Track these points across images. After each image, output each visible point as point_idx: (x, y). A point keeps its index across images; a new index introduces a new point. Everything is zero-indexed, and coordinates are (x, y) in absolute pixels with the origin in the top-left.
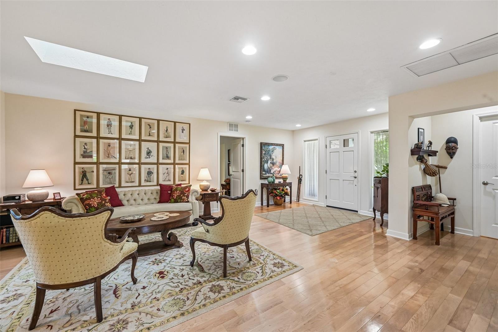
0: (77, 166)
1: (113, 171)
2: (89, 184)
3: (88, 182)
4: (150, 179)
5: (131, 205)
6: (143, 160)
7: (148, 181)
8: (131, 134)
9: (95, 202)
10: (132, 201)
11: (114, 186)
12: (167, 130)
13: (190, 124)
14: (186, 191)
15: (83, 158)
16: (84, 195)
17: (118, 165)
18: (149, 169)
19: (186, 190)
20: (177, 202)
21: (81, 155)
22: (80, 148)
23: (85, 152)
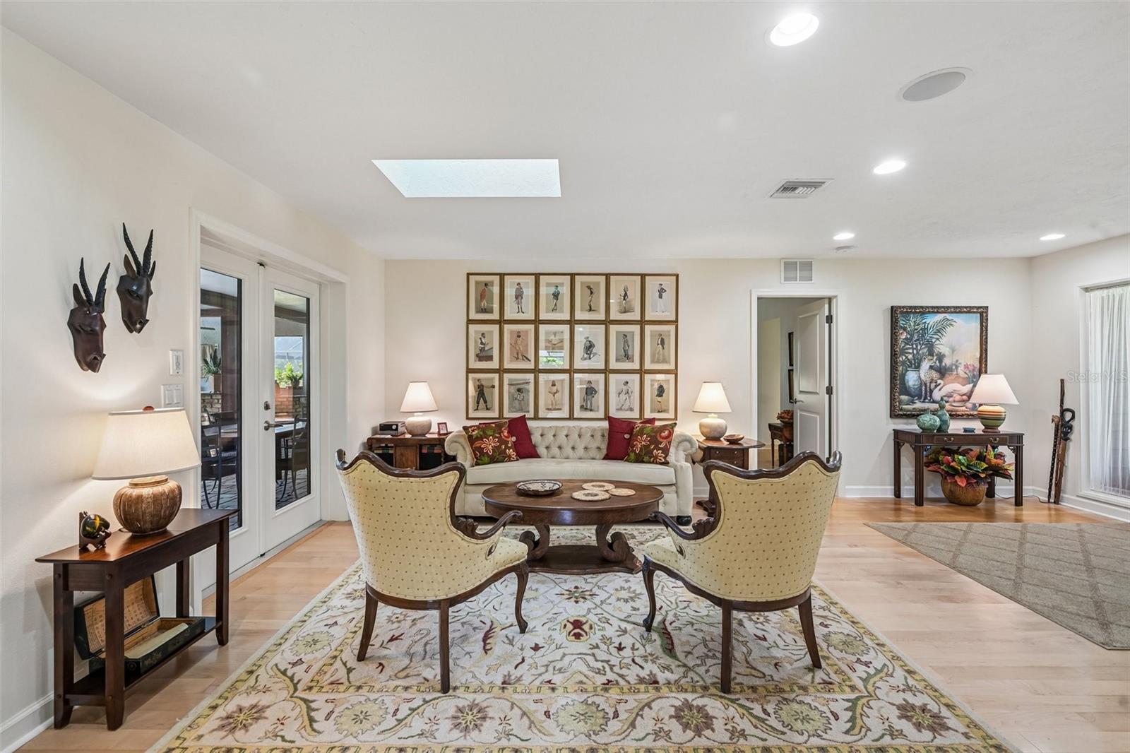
1: (526, 386)
2: (487, 409)
3: (486, 406)
4: (591, 404)
5: (553, 458)
6: (579, 364)
7: (586, 409)
8: (556, 310)
9: (489, 445)
10: (555, 450)
11: (525, 415)
12: (626, 294)
13: (677, 276)
14: (663, 438)
15: (479, 360)
16: (473, 431)
17: (533, 374)
18: (589, 382)
19: (663, 434)
20: (642, 462)
21: (477, 355)
22: (476, 342)
23: (482, 350)
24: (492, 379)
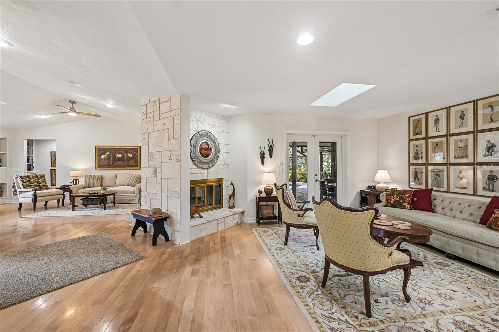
0: (411, 167)
1: (441, 173)
2: (419, 184)
3: (419, 182)
7: (488, 190)
8: (462, 126)
9: (392, 200)
11: (433, 189)
15: (415, 159)
16: (388, 192)
17: (446, 166)
18: (491, 171)
21: (414, 157)
22: (414, 150)
23: (417, 154)
24: (422, 169)
